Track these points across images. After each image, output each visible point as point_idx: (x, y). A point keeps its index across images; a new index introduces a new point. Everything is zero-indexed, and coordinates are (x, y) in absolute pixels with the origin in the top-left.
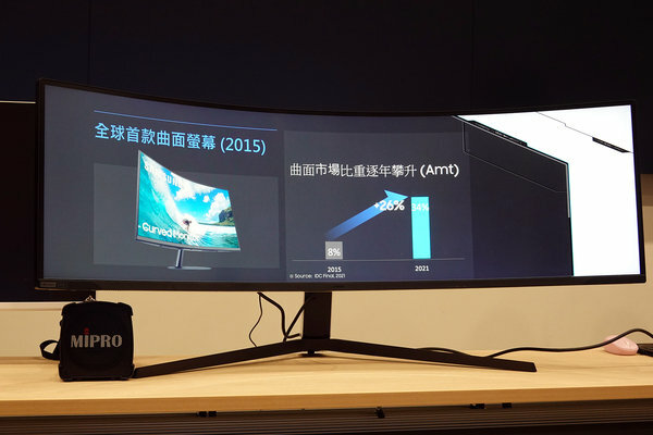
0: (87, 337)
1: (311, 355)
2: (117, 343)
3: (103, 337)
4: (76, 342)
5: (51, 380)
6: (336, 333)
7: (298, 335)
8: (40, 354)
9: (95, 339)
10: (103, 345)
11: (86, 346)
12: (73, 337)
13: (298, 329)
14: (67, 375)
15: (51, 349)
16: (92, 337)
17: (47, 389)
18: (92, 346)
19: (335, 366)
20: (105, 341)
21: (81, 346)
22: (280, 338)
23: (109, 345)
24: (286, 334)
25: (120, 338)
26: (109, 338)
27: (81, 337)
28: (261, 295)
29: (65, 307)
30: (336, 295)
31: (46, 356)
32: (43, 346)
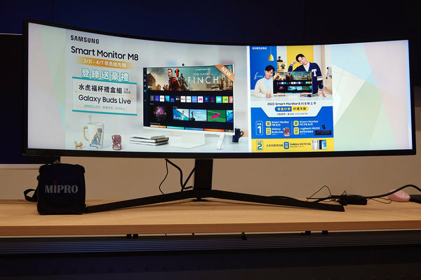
0: (55, 186)
1: (199, 200)
2: (75, 191)
3: (66, 186)
4: (49, 189)
5: (32, 214)
6: (215, 186)
7: (191, 187)
8: (24, 198)
9: (61, 188)
10: (65, 192)
11: (55, 192)
12: (47, 187)
13: (191, 183)
14: (43, 211)
15: (31, 194)
16: (59, 186)
17: (29, 219)
18: (59, 192)
19: (215, 207)
20: (67, 189)
21: (52, 192)
22: (179, 189)
23: (69, 192)
24: (183, 187)
25: (77, 188)
26: (70, 187)
27: (51, 186)
28: (167, 161)
29: (41, 167)
30: (216, 161)
31: (28, 198)
32: (26, 192)
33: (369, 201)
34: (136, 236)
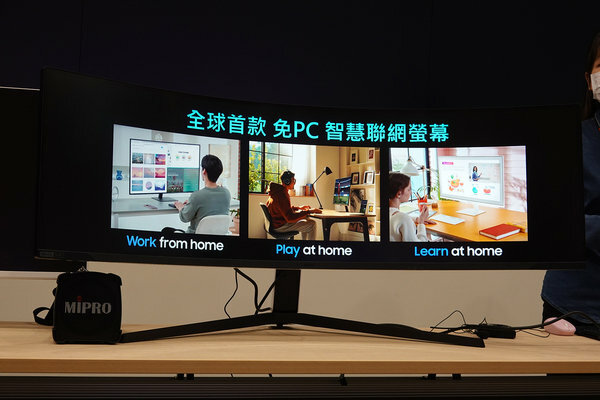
0: (79, 304)
1: (280, 327)
2: (107, 310)
3: (94, 304)
4: (70, 308)
5: (45, 342)
6: (303, 308)
7: (269, 309)
8: (33, 320)
9: (87, 306)
10: (93, 312)
11: (79, 312)
12: (67, 304)
13: (269, 303)
14: (60, 338)
15: (43, 315)
16: (84, 304)
17: (41, 350)
18: (84, 312)
19: (302, 337)
20: (96, 308)
21: (74, 312)
22: (252, 311)
23: (99, 312)
24: (258, 308)
25: (110, 306)
26: (99, 305)
27: (74, 304)
28: (237, 271)
29: (60, 276)
30: (305, 273)
31: (39, 321)
32: (36, 312)
33: (519, 333)
34: (190, 376)
